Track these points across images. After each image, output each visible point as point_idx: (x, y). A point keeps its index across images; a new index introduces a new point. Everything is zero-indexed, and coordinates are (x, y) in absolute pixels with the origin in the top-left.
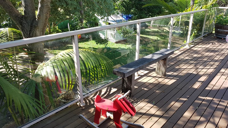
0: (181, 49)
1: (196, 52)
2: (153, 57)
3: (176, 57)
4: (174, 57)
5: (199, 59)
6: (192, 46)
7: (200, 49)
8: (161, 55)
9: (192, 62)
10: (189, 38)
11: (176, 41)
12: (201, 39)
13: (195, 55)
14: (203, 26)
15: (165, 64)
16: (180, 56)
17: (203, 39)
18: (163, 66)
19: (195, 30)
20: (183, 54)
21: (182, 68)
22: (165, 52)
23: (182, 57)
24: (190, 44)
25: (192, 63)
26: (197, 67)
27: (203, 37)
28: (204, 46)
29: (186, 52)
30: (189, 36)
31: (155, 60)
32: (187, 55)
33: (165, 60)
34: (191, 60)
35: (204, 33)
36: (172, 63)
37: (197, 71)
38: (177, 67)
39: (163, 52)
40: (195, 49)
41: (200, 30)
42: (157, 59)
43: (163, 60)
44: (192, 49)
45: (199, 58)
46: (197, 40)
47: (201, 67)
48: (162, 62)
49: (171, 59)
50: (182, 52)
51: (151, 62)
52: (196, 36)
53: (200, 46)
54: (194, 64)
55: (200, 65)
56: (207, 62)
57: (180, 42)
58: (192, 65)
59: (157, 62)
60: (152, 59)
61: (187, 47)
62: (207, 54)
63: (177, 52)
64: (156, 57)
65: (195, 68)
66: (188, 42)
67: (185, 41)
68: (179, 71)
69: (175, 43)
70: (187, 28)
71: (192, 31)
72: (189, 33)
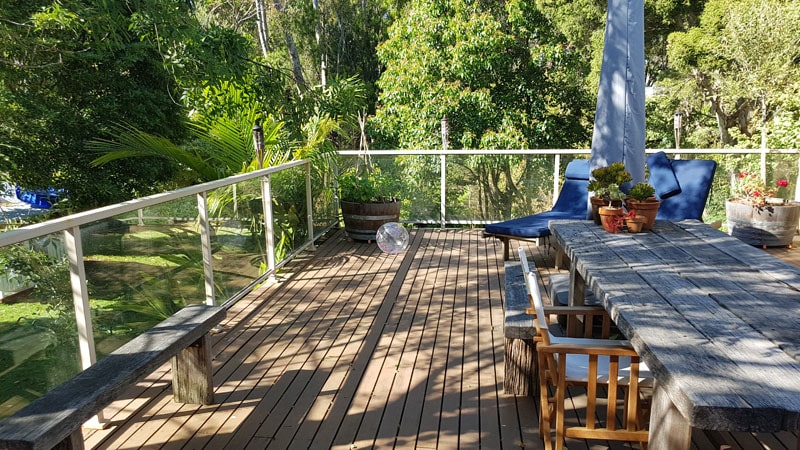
0: (256, 292)
1: (302, 296)
2: (149, 343)
3: (240, 323)
4: (237, 325)
5: (314, 319)
6: (288, 276)
7: (311, 284)
8: (181, 333)
9: (296, 331)
10: (273, 256)
11: (233, 267)
12: (311, 252)
13: (302, 307)
14: (306, 211)
15: (202, 361)
16: (255, 319)
17: (314, 249)
18: (199, 367)
19: (288, 225)
20: (264, 310)
21: (267, 357)
22: (195, 316)
23: (259, 321)
24: (281, 271)
25: (297, 335)
26: (312, 347)
27: (315, 243)
28: (322, 273)
29: (273, 302)
30: (270, 249)
31: (158, 356)
32: (274, 310)
33: (200, 346)
34: (291, 325)
35: (317, 230)
36: (233, 349)
37: (314, 361)
38: (250, 360)
39: (187, 320)
40: (297, 285)
41: (301, 223)
42: (166, 349)
43: (193, 345)
44: (289, 286)
45: (315, 312)
46: (298, 256)
47: (324, 344)
48: (189, 356)
49: (226, 335)
50: (260, 302)
51: (145, 367)
52: (295, 243)
53: (311, 274)
54: (301, 336)
55: (318, 336)
56: (338, 323)
57: (248, 269)
58: (298, 342)
59: (174, 359)
60: (147, 355)
61: (272, 283)
62: (334, 296)
63: (244, 306)
64: (161, 342)
65: (305, 350)
66: (271, 266)
67: (263, 265)
68: (259, 371)
69: (231, 274)
70: (260, 222)
71: (277, 228)
72: (270, 236)
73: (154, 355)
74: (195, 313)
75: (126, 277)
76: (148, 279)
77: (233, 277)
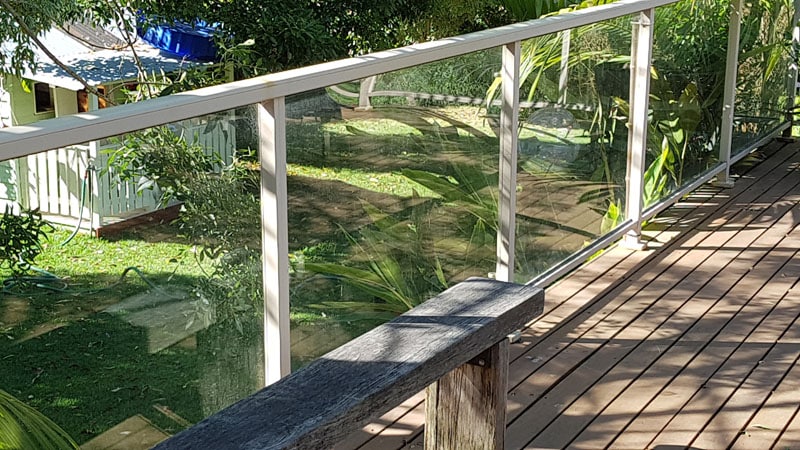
0: (594, 266)
1: (697, 283)
2: (394, 345)
3: (559, 327)
4: (552, 332)
5: (721, 338)
6: (666, 237)
7: (719, 260)
8: (455, 333)
9: (681, 361)
10: (639, 189)
11: (547, 207)
12: (722, 189)
13: (695, 309)
14: (721, 96)
15: (487, 395)
16: (590, 322)
17: (730, 183)
18: (480, 410)
19: (673, 124)
20: (611, 306)
21: (613, 409)
22: (482, 301)
23: (599, 329)
24: (650, 226)
25: (682, 370)
26: (716, 399)
27: (734, 169)
28: (745, 238)
29: (630, 291)
30: (634, 175)
31: (412, 373)
32: (634, 307)
33: (488, 365)
34: (671, 345)
35: (740, 140)
36: (544, 380)
37: (721, 431)
38: (578, 409)
39: (467, 307)
40: (689, 260)
41: (706, 121)
42: (428, 362)
43: (473, 362)
44: (669, 259)
45: (725, 324)
46: (691, 195)
47: (743, 396)
48: (464, 384)
49: (528, 349)
50: (602, 286)
51: (386, 391)
52: (688, 166)
53: (718, 238)
54: (694, 372)
55: (733, 377)
56: (780, 356)
57: (580, 215)
58: (685, 385)
59: (434, 385)
60: (391, 370)
61: (630, 249)
62: (774, 291)
63: (569, 294)
64: (418, 347)
65: (701, 405)
66: (633, 212)
67: (614, 209)
68: (598, 436)
69: (541, 221)
70: (614, 115)
71: (654, 133)
72: (636, 147)
73: (403, 371)
74: (482, 295)
75: (336, 210)
76: (374, 218)
77: (546, 230)
